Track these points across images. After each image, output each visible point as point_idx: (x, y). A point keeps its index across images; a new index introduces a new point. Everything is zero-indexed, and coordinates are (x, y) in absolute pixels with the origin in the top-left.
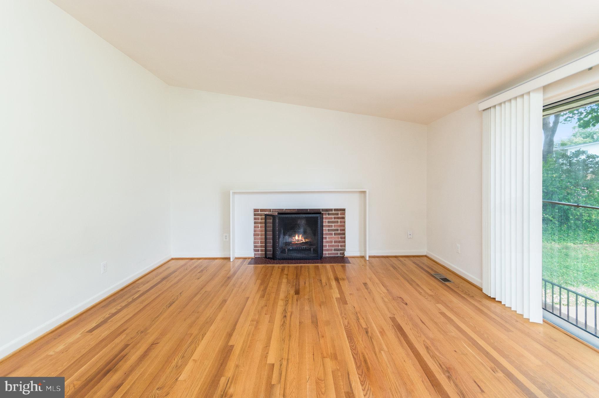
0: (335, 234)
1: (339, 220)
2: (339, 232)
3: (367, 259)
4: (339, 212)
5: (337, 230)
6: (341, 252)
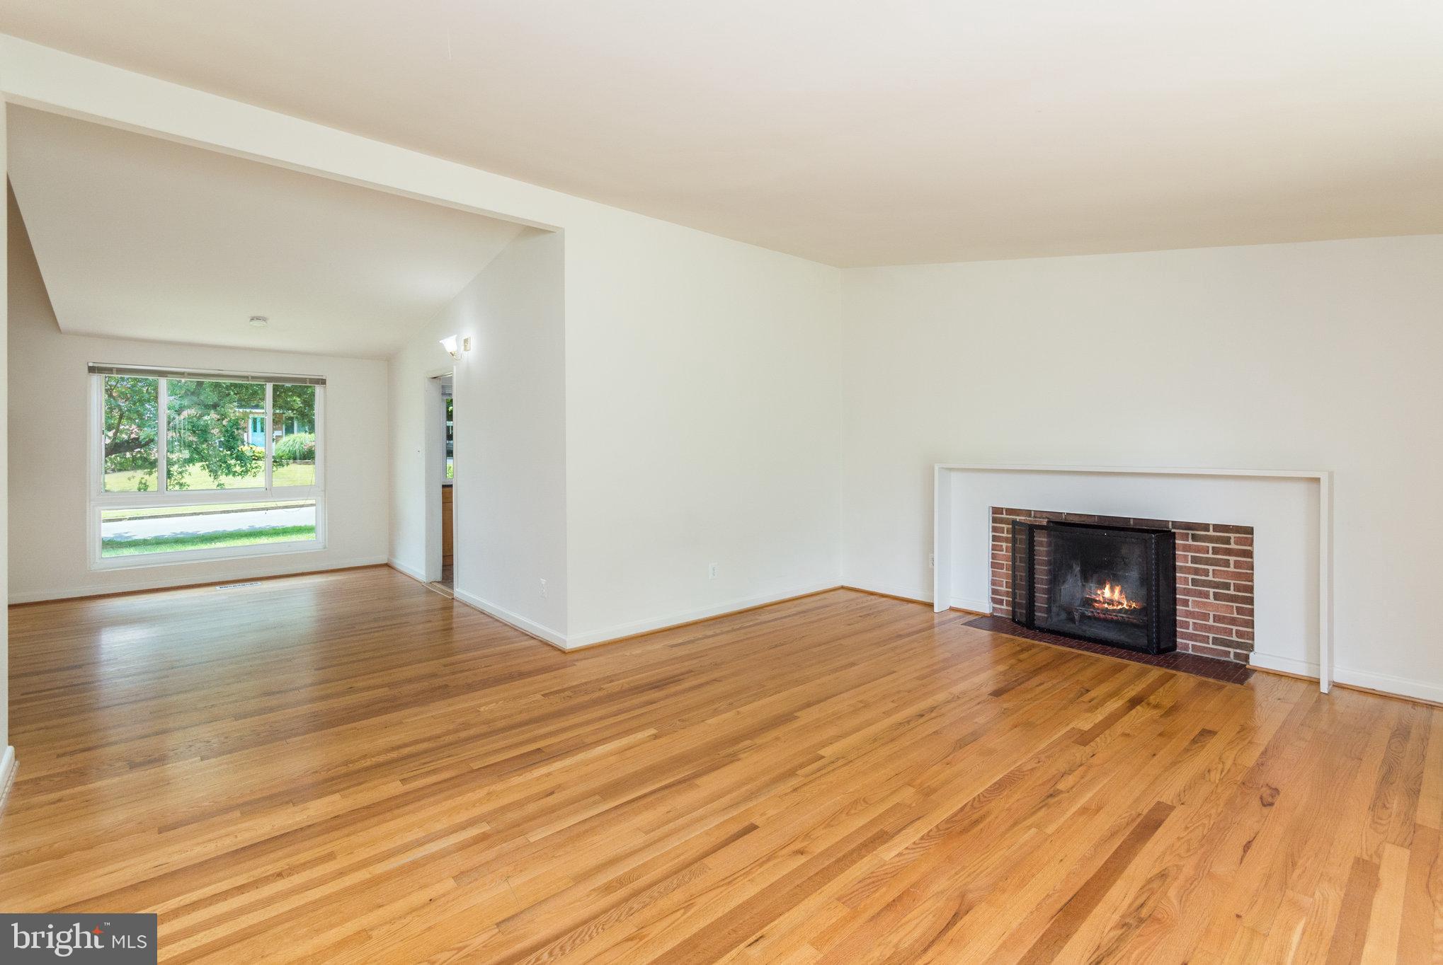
0: (1216, 596)
1: (1232, 559)
2: (1232, 592)
3: (1324, 688)
4: (1232, 535)
5: (1227, 586)
6: (1238, 651)
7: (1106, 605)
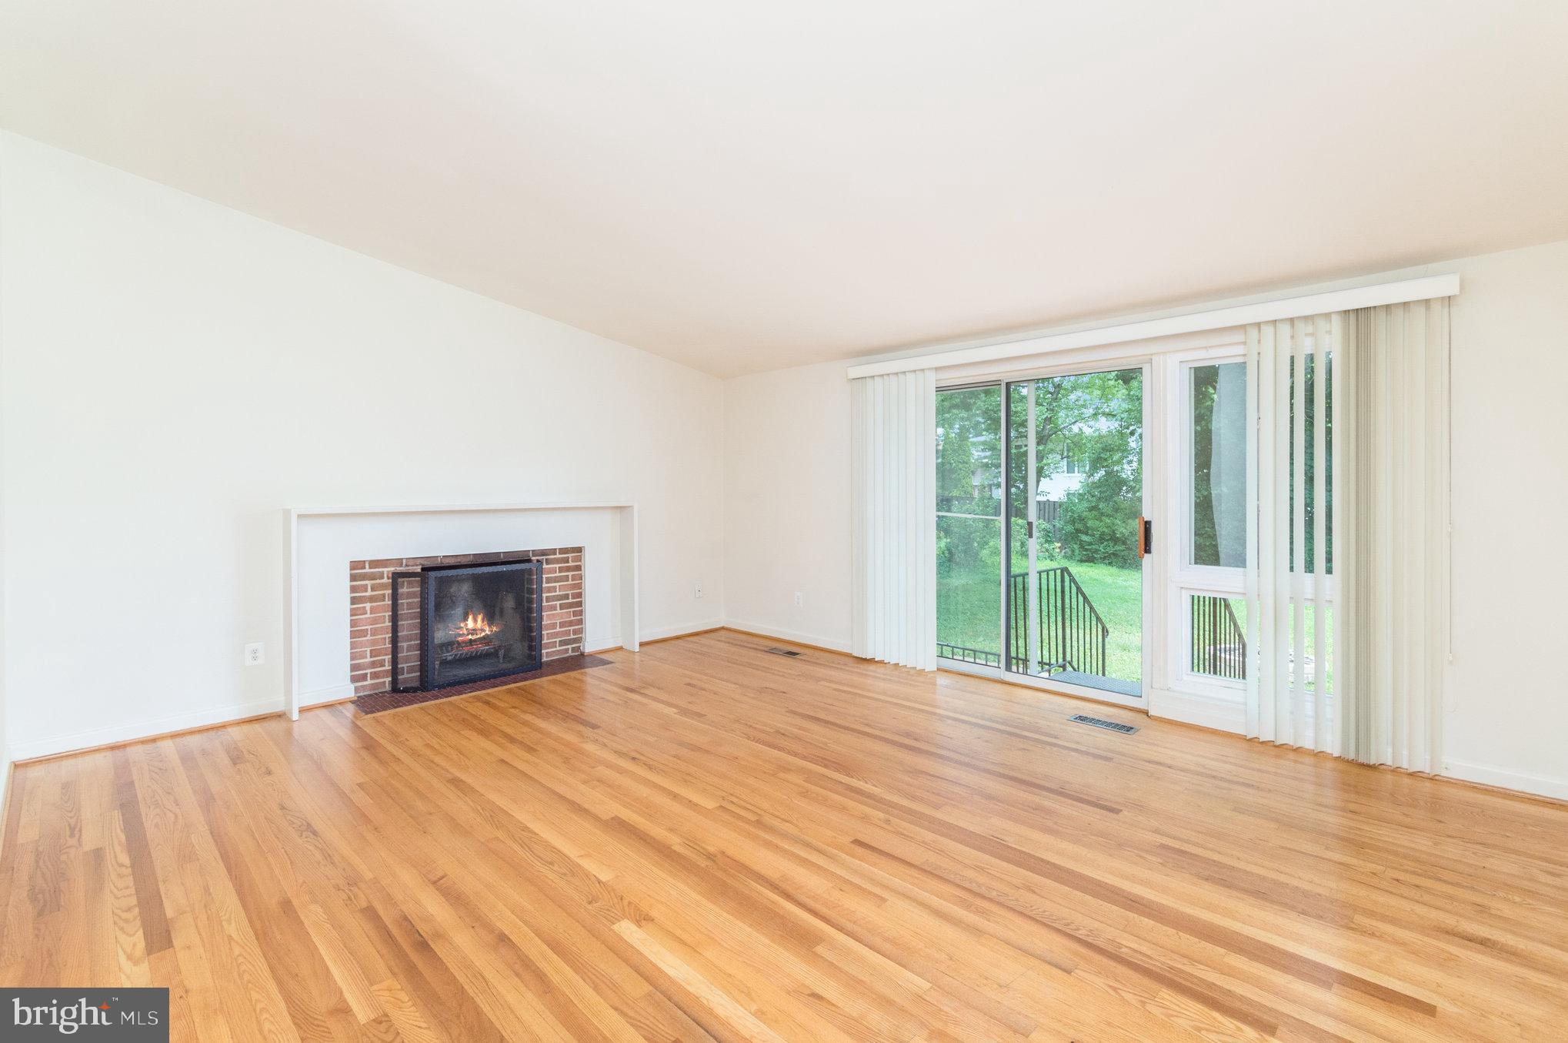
0: (562, 607)
1: (570, 574)
2: (570, 600)
3: (636, 650)
4: (570, 555)
5: (566, 597)
6: (574, 646)
7: (470, 637)
